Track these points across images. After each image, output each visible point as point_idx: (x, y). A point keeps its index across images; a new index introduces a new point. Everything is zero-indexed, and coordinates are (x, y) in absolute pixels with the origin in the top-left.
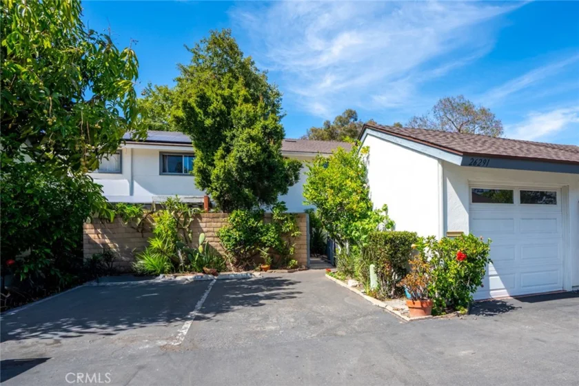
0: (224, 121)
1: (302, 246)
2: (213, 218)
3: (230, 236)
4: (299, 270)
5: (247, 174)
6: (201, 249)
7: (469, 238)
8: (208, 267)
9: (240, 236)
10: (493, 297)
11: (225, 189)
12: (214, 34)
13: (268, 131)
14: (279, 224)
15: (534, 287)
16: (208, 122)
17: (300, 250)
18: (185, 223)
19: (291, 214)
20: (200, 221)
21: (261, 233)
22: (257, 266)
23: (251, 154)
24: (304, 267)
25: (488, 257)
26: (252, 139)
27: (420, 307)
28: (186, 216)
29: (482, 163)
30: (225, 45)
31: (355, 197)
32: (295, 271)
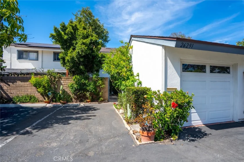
0: (73, 37)
1: (106, 92)
2: (67, 79)
3: (73, 87)
4: (104, 102)
5: (82, 60)
6: (61, 92)
7: (180, 92)
8: (62, 100)
9: (77, 87)
10: (193, 125)
11: (71, 66)
12: (83, 9)
13: (92, 41)
14: (95, 82)
15: (216, 119)
16: (66, 37)
17: (105, 94)
18: (54, 81)
19: (101, 78)
20: (61, 80)
21: (87, 86)
22: (85, 100)
23: (82, 50)
24: (106, 101)
25: (191, 104)
26: (84, 44)
27: (147, 135)
28: (55, 78)
29: (189, 46)
30: (87, 13)
31: (125, 69)
32: (102, 103)
